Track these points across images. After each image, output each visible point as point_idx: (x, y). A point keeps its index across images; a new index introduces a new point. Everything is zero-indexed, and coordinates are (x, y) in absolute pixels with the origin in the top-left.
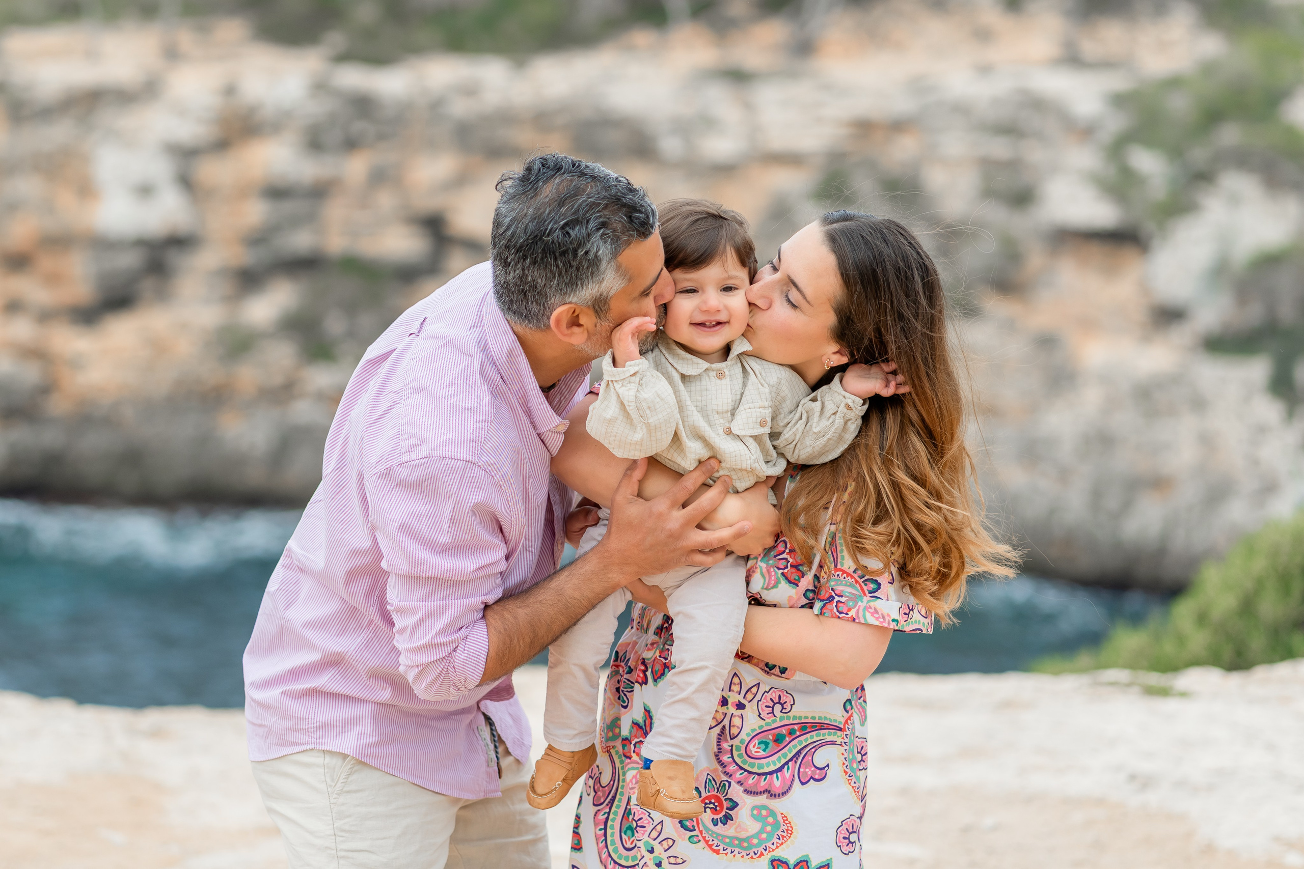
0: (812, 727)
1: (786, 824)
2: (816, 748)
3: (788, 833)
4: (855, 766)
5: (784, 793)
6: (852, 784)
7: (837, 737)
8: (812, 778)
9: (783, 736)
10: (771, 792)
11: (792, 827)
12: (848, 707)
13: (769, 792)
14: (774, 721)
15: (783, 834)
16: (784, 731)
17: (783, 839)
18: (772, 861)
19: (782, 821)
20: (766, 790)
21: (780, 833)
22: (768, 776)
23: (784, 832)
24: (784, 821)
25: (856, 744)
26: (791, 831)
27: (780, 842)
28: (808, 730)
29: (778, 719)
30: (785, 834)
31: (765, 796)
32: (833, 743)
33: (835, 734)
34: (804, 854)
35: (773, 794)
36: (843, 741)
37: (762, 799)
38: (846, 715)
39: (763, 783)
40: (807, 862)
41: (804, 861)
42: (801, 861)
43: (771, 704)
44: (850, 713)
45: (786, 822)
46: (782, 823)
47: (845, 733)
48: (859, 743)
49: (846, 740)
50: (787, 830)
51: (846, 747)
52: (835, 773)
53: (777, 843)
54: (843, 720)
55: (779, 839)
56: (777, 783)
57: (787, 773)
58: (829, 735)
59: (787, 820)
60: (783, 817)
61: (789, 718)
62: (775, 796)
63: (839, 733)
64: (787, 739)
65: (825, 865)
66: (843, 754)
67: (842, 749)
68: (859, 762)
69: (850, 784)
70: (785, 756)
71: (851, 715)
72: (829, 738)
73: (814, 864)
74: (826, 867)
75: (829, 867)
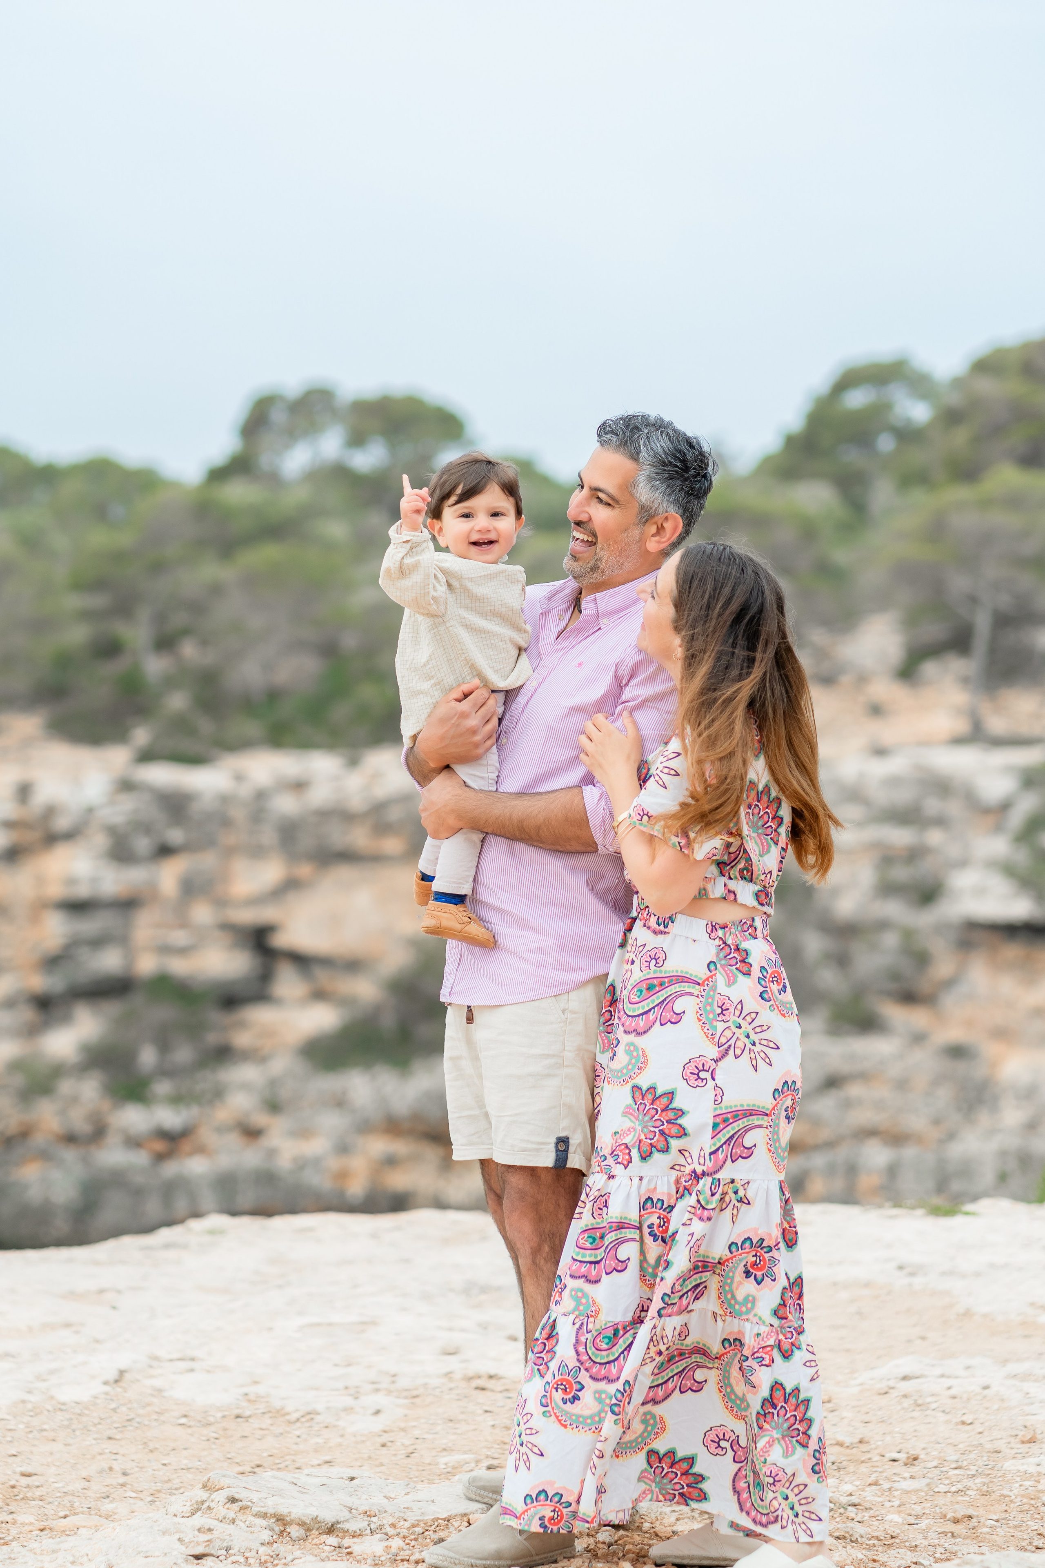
0: (676, 980)
1: (645, 1057)
2: (677, 997)
4: (711, 1016)
5: (644, 1032)
6: (705, 1030)
7: (696, 989)
8: (669, 1021)
9: (655, 986)
11: (648, 1060)
12: (712, 967)
13: (637, 1031)
14: (648, 973)
16: (655, 982)
17: (641, 1070)
18: (633, 1087)
20: (634, 1030)
21: (640, 1065)
25: (717, 999)
28: (674, 982)
29: (652, 972)
30: (643, 1065)
31: (633, 1034)
32: (691, 994)
33: (694, 988)
34: (654, 1083)
36: (700, 994)
37: (632, 1037)
38: (709, 974)
40: (655, 1088)
42: (651, 1088)
43: (649, 959)
44: (713, 973)
46: (642, 1056)
47: (703, 988)
48: (720, 999)
49: (703, 993)
50: (645, 1063)
51: (701, 999)
52: (690, 1021)
53: (638, 1072)
54: (704, 977)
55: (639, 1069)
56: (642, 1024)
57: (652, 1016)
58: (689, 987)
59: (645, 1054)
60: (642, 1052)
61: (661, 972)
62: (639, 1034)
63: (697, 987)
64: (657, 988)
65: (671, 1092)
66: (698, 1004)
67: (698, 1001)
68: (719, 1015)
69: (703, 1030)
70: (653, 1001)
71: (715, 975)
72: (688, 990)
73: (659, 1092)
74: (671, 1095)
75: (673, 1094)
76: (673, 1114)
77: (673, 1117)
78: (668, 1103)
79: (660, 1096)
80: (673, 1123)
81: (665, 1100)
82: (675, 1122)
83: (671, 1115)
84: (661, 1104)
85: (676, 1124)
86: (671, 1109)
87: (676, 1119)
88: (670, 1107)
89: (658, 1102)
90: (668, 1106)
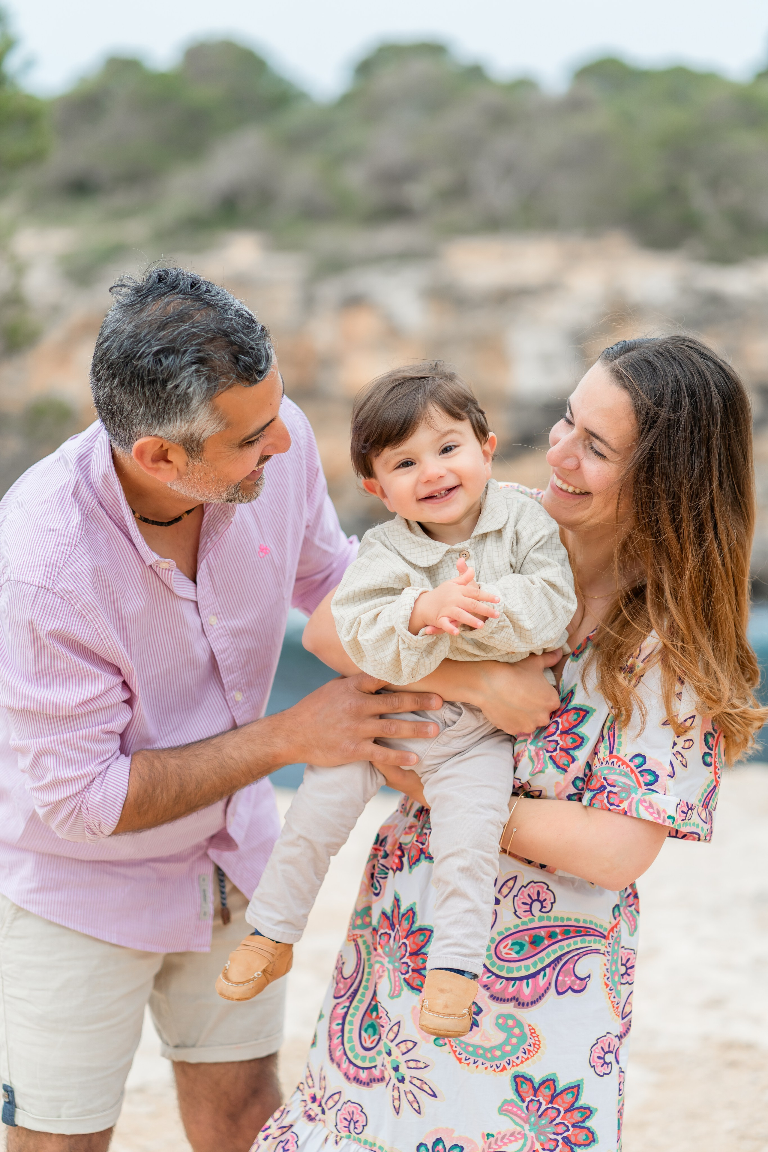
0: (576, 931)
1: (534, 1037)
2: (580, 956)
3: (534, 1047)
5: (533, 1003)
8: (570, 988)
9: (542, 939)
10: (519, 1000)
11: (539, 1041)
12: (616, 913)
13: (517, 1000)
14: (532, 921)
15: (529, 1048)
16: (543, 933)
17: (529, 1054)
18: (516, 1077)
19: (529, 1033)
20: (514, 997)
21: (526, 1047)
22: (517, 982)
23: (530, 1046)
24: (532, 1033)
25: (620, 955)
26: (538, 1045)
27: (526, 1056)
28: (572, 935)
30: (531, 1049)
32: (597, 951)
33: (600, 942)
34: (551, 1072)
35: (522, 1002)
36: (606, 950)
39: (511, 990)
40: (554, 1081)
41: (551, 1080)
42: (548, 1080)
43: (529, 901)
44: (618, 920)
45: (534, 1035)
46: (529, 1036)
48: (624, 954)
49: (609, 950)
50: (534, 1044)
51: (609, 957)
53: (522, 1057)
54: (608, 927)
55: (525, 1053)
56: (527, 991)
57: (542, 981)
59: (535, 1033)
60: (530, 1030)
62: (523, 1004)
65: (575, 1087)
66: (605, 964)
67: (604, 959)
68: (622, 975)
71: (618, 923)
73: (561, 1084)
74: (576, 1089)
75: (579, 1088)
76: (580, 1115)
77: (580, 1119)
78: (573, 1100)
79: (562, 1092)
80: (580, 1127)
81: (569, 1097)
82: (582, 1125)
83: (577, 1116)
84: (564, 1102)
85: (583, 1127)
86: (577, 1108)
87: (583, 1121)
88: (577, 1105)
89: (559, 1100)
90: (573, 1105)
